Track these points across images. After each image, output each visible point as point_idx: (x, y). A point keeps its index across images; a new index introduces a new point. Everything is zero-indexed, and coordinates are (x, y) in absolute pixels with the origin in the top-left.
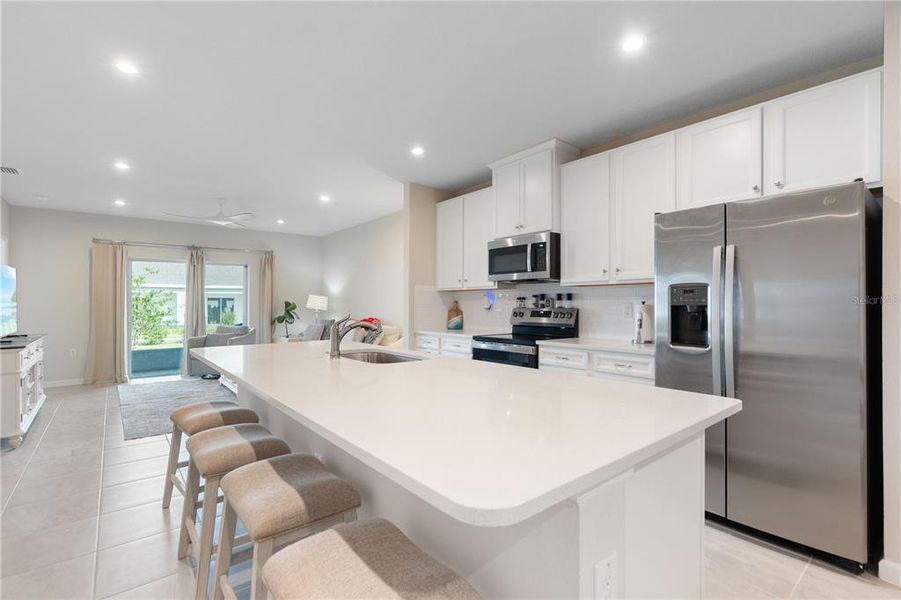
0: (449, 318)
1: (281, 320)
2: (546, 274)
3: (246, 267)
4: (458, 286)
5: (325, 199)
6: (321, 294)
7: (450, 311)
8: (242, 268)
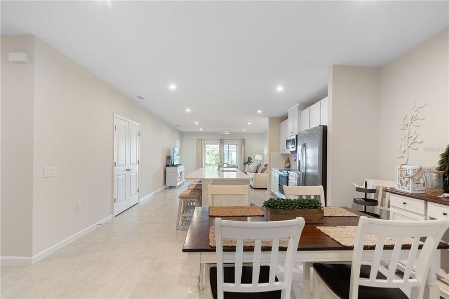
0: (286, 164)
1: (246, 163)
5: (249, 123)
6: (261, 154)
7: (286, 161)
8: (236, 146)
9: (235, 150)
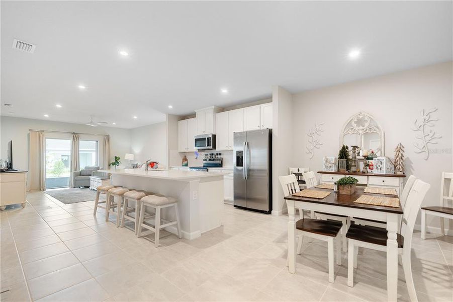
0: (183, 162)
1: (113, 164)
2: (211, 147)
3: (97, 141)
4: (185, 151)
6: (131, 153)
7: (183, 160)
8: (95, 142)
9: (95, 150)
